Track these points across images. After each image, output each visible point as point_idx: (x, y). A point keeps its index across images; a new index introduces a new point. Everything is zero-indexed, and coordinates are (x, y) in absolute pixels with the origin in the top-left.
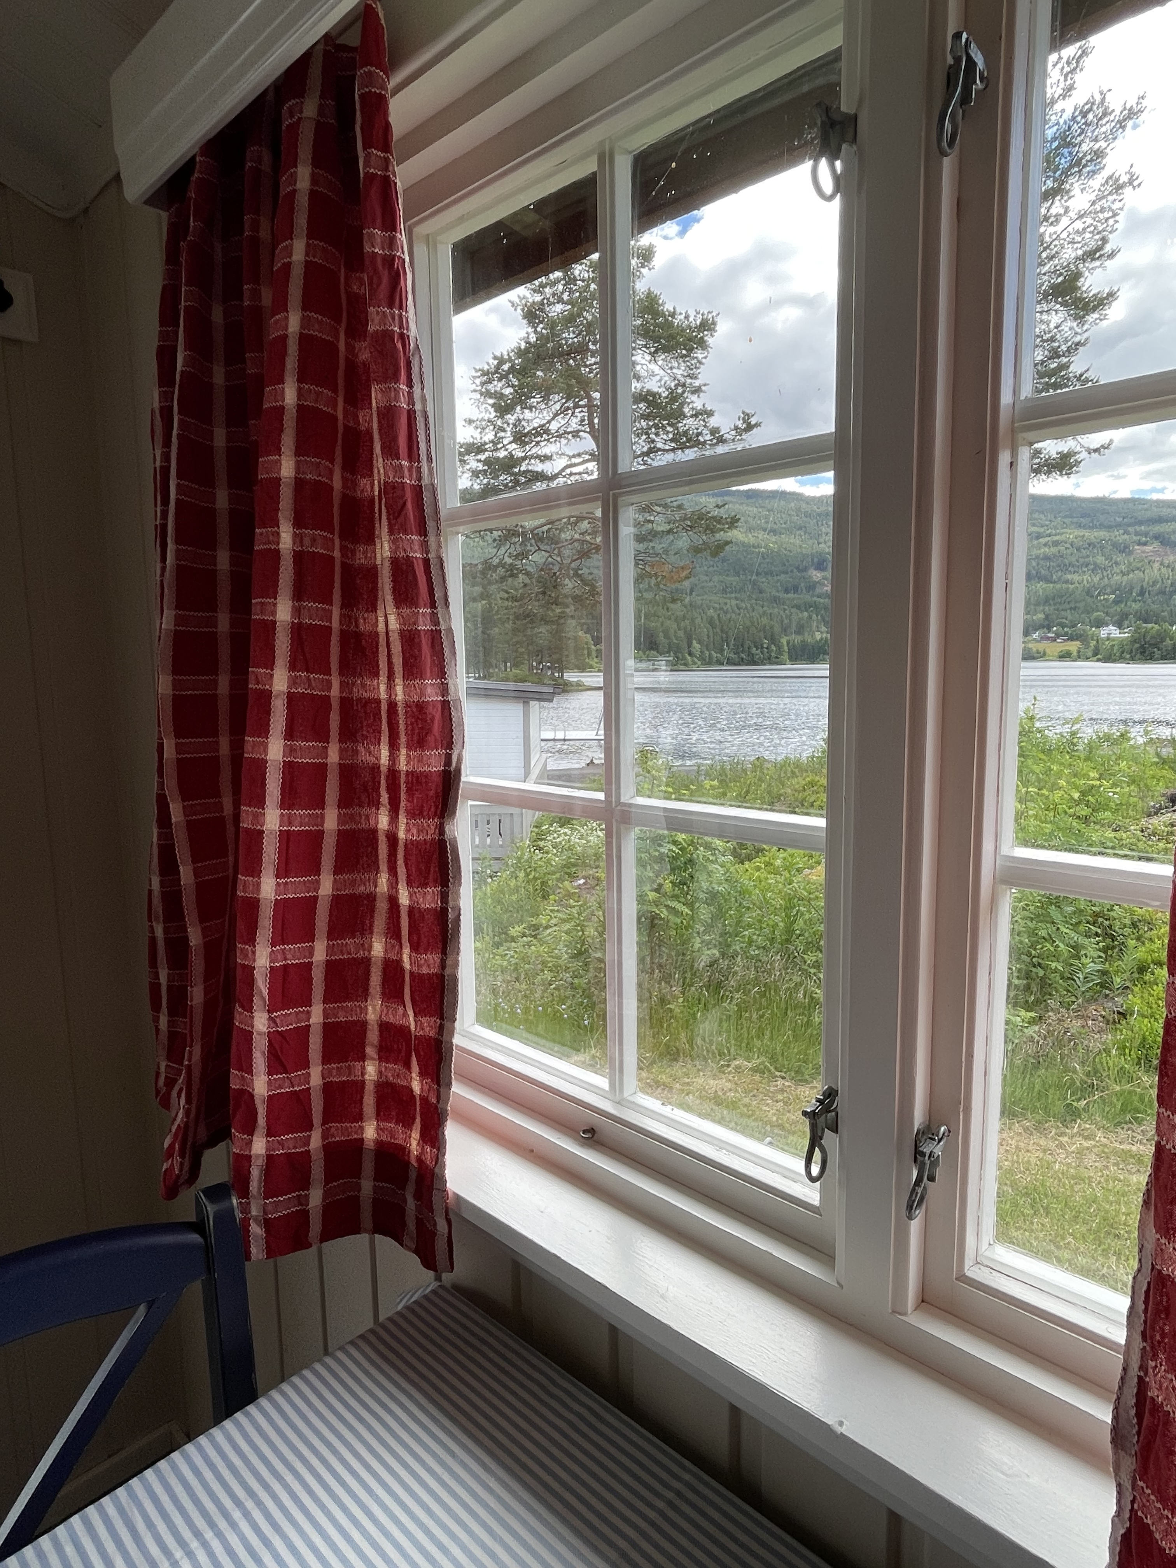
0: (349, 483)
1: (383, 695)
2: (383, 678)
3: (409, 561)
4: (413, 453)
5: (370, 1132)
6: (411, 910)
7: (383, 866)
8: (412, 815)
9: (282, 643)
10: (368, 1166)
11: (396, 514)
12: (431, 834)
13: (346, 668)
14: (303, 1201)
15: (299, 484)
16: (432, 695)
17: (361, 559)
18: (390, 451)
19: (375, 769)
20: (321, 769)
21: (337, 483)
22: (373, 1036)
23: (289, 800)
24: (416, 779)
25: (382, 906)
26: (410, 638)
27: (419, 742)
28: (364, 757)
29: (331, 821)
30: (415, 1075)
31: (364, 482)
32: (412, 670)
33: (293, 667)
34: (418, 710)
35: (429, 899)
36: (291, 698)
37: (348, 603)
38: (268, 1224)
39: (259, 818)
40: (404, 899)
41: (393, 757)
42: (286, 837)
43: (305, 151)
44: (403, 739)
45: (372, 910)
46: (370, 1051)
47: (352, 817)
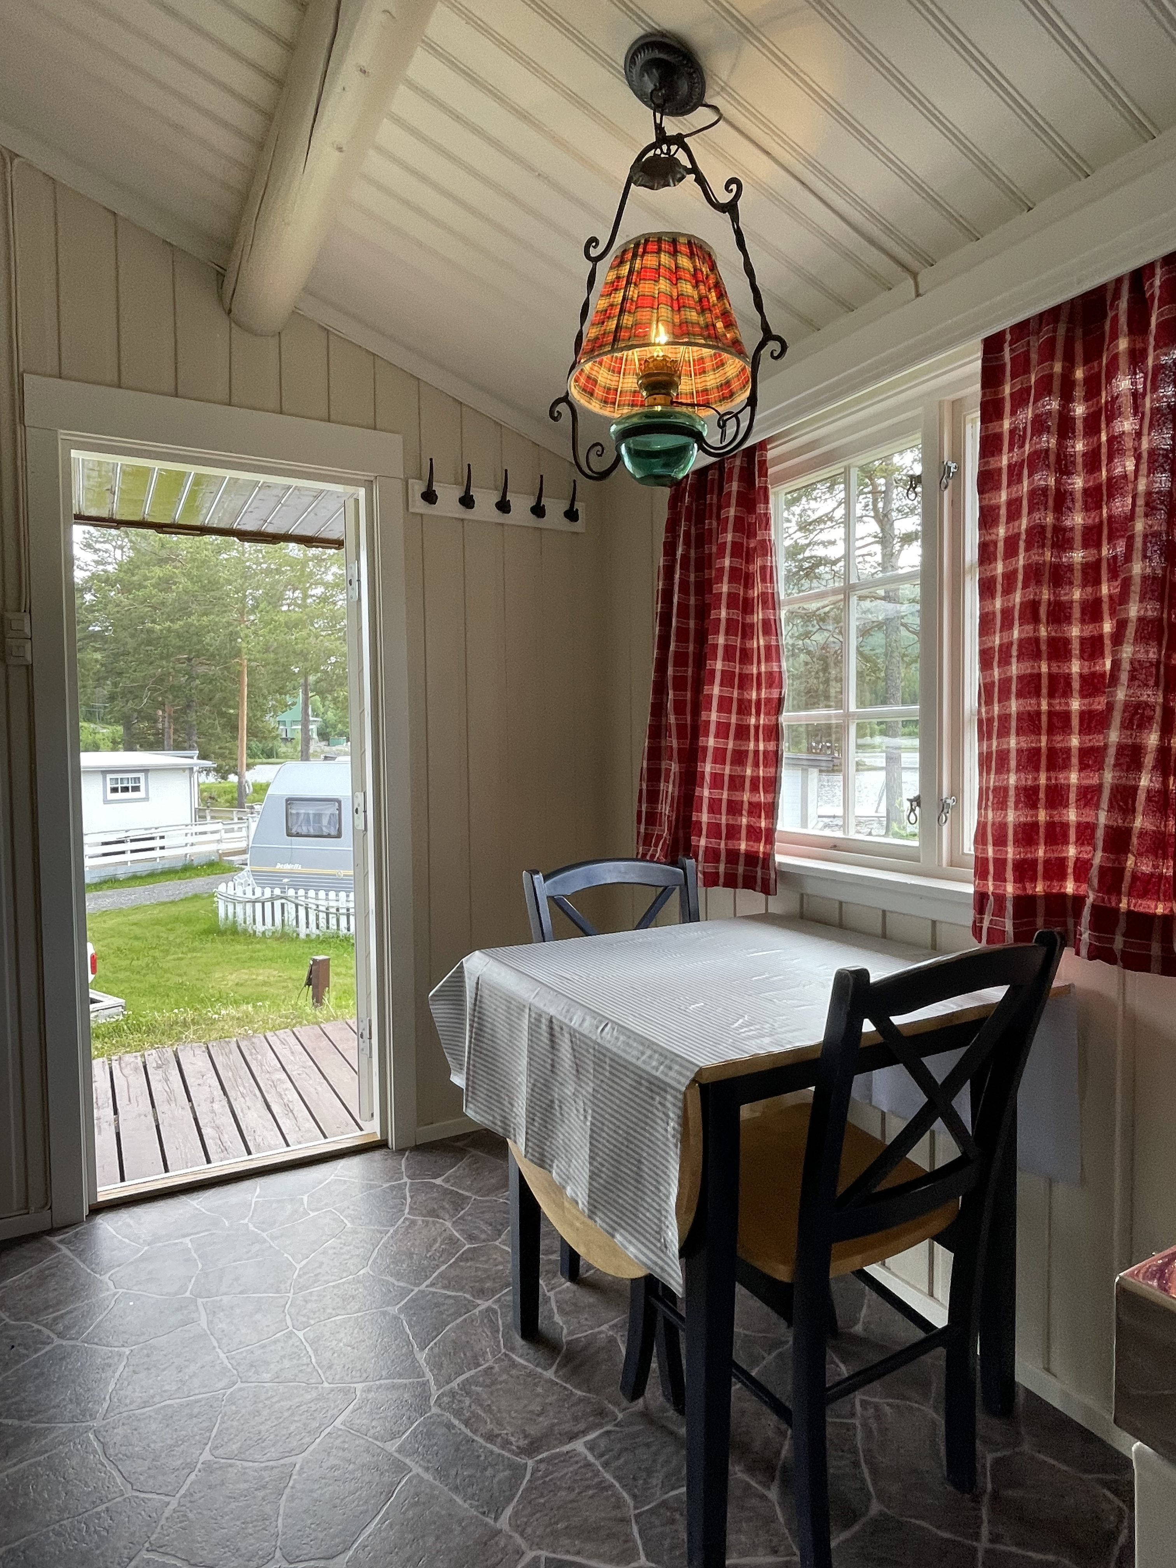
0: (745, 592)
1: (755, 671)
2: (755, 665)
3: (769, 620)
4: (772, 581)
5: (743, 846)
6: (765, 752)
7: (752, 739)
8: (766, 714)
9: (720, 652)
10: (742, 860)
11: (765, 603)
12: (773, 722)
13: (741, 662)
14: (717, 868)
15: (729, 594)
16: (776, 669)
17: (748, 621)
18: (764, 580)
19: (750, 701)
20: (731, 699)
21: (742, 593)
22: (746, 806)
23: (720, 709)
24: (768, 700)
25: (751, 755)
26: (768, 648)
27: (770, 686)
28: (746, 696)
29: (734, 719)
30: (763, 819)
31: (750, 592)
32: (768, 659)
33: (724, 660)
34: (770, 674)
35: (771, 746)
36: (723, 671)
37: (744, 637)
38: (704, 873)
39: (709, 716)
40: (761, 747)
41: (758, 694)
42: (718, 723)
43: (736, 477)
44: (764, 685)
45: (747, 757)
46: (744, 813)
47: (741, 719)
